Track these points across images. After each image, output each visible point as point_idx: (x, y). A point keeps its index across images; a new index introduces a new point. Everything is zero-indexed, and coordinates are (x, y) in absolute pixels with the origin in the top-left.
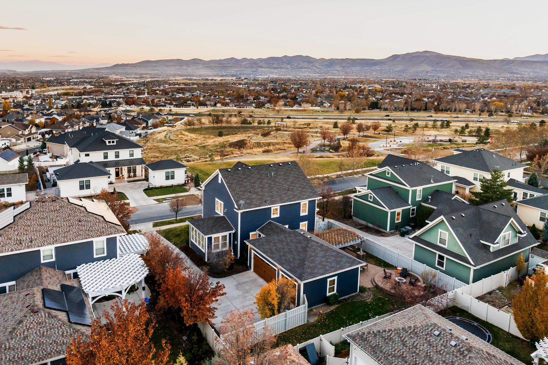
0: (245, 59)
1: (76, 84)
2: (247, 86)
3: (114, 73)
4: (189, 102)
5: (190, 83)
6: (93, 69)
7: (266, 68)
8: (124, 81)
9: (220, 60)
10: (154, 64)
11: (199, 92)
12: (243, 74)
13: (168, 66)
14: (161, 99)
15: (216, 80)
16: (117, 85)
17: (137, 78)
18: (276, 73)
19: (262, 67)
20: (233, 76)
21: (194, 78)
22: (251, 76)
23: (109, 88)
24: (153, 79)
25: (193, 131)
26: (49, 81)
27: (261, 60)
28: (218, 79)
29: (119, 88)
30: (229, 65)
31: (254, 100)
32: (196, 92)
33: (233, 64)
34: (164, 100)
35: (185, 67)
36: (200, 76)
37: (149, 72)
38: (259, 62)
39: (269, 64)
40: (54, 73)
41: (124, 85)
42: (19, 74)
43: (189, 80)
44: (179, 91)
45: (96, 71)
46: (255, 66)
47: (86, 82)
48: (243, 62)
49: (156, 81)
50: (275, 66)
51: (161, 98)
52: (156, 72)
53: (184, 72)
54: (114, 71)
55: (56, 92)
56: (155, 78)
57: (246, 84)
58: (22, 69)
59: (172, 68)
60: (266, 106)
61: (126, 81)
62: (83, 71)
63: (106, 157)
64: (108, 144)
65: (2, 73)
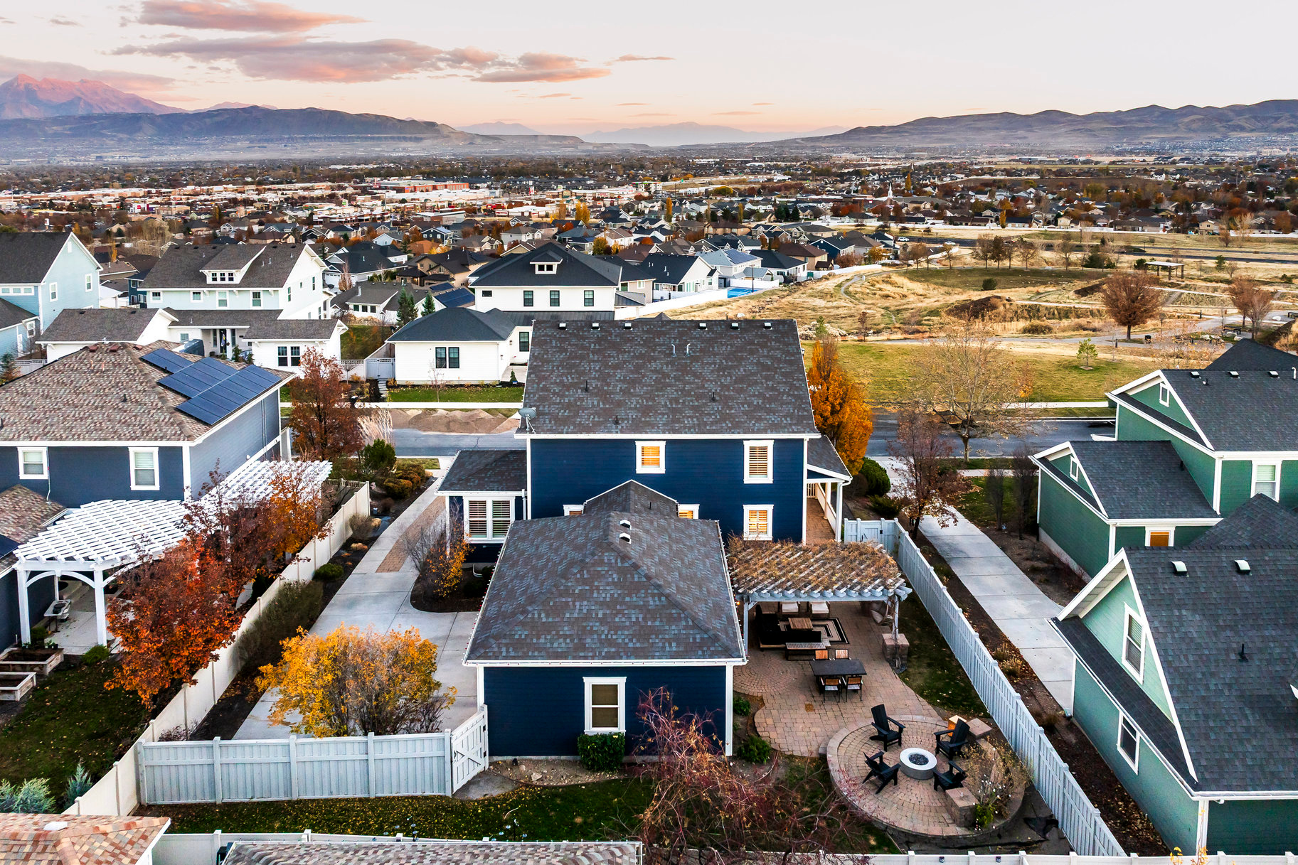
0: (1189, 110)
1: (755, 171)
2: (1178, 177)
3: (848, 148)
4: (988, 212)
5: (1022, 170)
6: (803, 139)
7: (1252, 131)
8: (863, 165)
9: (1119, 112)
10: (944, 127)
11: (1033, 190)
12: (1182, 149)
13: (980, 129)
14: (922, 206)
15: (1097, 163)
16: (842, 175)
17: (896, 159)
18: (1285, 143)
19: (1242, 129)
20: (1150, 153)
21: (1040, 158)
22: (1205, 153)
23: (820, 180)
24: (933, 162)
25: (923, 276)
26: (703, 166)
27: (1238, 110)
28: (1106, 160)
29: (842, 182)
30: (1142, 125)
31: (1176, 211)
32: (1025, 190)
33: (1156, 122)
34: (928, 206)
35: (1021, 133)
36: (1058, 153)
37: (931, 146)
38: (1231, 114)
39: (1265, 119)
40: (721, 149)
41: (858, 173)
42: (652, 153)
43: (1025, 162)
44: (981, 188)
45: (809, 144)
46: (1218, 125)
47: (777, 168)
48: (1186, 115)
49: (940, 164)
50: (1285, 124)
51: (921, 203)
52: (947, 145)
53: (1021, 144)
54: (850, 143)
55: (703, 189)
56: (939, 158)
57: (1179, 171)
58: (659, 143)
59: (990, 135)
60: (1203, 226)
61: (869, 165)
62: (782, 144)
63: (528, 301)
64: (537, 272)
65: (622, 151)
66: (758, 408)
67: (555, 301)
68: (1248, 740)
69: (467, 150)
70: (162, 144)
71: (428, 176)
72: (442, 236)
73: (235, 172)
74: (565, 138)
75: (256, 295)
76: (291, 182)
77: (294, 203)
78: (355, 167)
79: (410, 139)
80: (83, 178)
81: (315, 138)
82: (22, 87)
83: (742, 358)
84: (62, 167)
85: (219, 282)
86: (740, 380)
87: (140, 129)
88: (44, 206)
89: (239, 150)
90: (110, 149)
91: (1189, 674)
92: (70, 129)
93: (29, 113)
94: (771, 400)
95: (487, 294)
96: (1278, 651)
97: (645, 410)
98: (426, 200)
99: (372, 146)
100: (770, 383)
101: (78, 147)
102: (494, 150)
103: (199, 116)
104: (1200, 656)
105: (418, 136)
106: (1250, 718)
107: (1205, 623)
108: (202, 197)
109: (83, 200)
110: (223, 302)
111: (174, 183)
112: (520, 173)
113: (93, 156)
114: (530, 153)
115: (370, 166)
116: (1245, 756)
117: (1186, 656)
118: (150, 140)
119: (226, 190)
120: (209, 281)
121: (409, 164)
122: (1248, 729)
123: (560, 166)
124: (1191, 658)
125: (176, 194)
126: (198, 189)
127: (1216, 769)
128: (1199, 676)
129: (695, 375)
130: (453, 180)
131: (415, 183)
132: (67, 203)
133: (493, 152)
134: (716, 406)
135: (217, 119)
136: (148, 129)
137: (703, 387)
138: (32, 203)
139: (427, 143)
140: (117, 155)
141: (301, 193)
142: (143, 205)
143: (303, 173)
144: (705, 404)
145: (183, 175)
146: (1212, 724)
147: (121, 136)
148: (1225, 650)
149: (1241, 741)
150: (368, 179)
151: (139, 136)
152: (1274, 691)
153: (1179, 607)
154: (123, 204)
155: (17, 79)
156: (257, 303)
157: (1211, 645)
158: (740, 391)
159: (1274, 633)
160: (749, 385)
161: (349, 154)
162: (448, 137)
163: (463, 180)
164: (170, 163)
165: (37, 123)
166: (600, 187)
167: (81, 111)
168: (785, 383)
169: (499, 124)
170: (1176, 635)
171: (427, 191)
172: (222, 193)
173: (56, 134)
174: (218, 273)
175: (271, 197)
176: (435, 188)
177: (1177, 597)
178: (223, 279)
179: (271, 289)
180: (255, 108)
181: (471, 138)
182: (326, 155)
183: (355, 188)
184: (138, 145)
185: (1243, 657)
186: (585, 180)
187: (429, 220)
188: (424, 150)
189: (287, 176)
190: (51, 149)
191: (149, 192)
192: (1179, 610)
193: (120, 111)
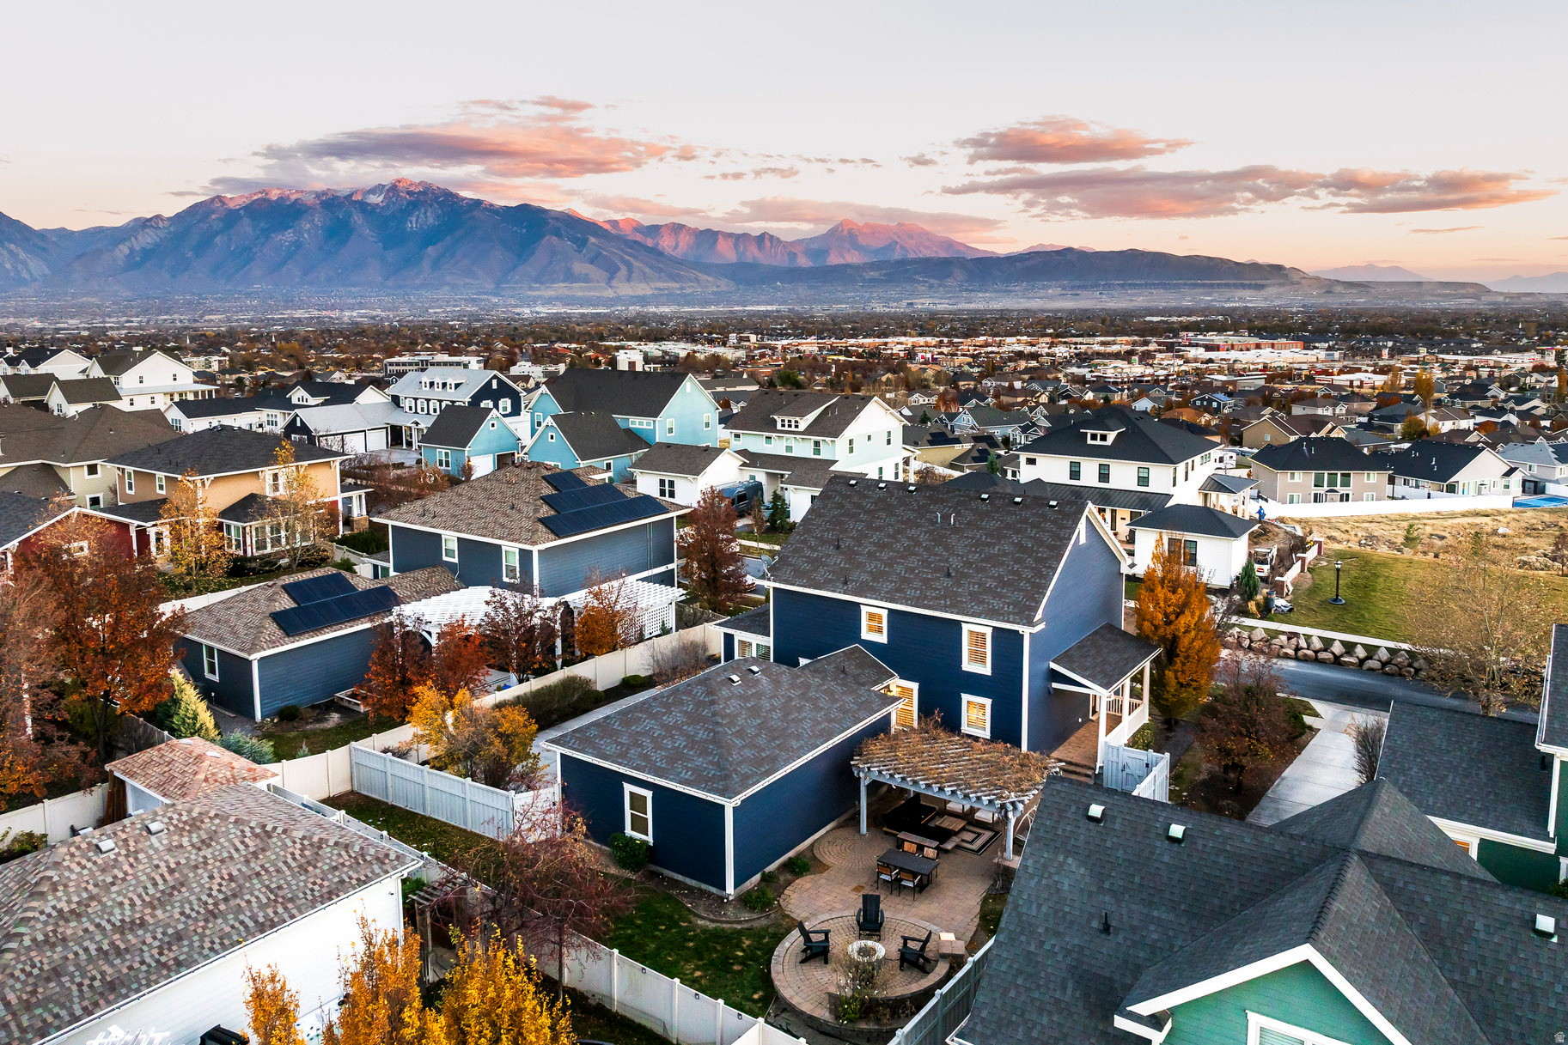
63: (1075, 474)
64: (1089, 441)
65: (1550, 304)
66: (989, 591)
67: (1104, 476)
68: (1050, 1013)
69: (1322, 301)
70: (972, 290)
71: (1255, 331)
72: (1219, 404)
73: (1040, 322)
74: (1463, 285)
75: (817, 444)
76: (1094, 336)
77: (1083, 359)
78: (1174, 319)
79: (1250, 287)
80: (889, 325)
81: (1135, 285)
82: (845, 233)
83: (1005, 536)
84: (875, 313)
85: (786, 428)
86: (987, 559)
87: (949, 275)
88: (840, 353)
89: (1051, 298)
90: (920, 296)
91: (1030, 925)
92: (885, 275)
93: (853, 258)
94: (1005, 584)
95: (1031, 462)
96: (1155, 936)
97: (877, 576)
98: (1235, 361)
99: (1202, 294)
100: (1016, 567)
101: (892, 293)
102: (1361, 301)
103: (1011, 260)
104: (1057, 911)
105: (1263, 282)
106: (1069, 992)
107: (1087, 879)
108: (990, 349)
109: (877, 348)
110: (789, 449)
111: (971, 333)
112: (1380, 329)
113: (905, 302)
114: (1409, 305)
115: (1193, 319)
116: (1034, 1027)
117: (1040, 906)
118: (960, 286)
119: (1019, 342)
120: (779, 427)
121: (1242, 317)
122: (1058, 1001)
123: (1444, 321)
124: (1044, 909)
125: (967, 345)
126: (990, 340)
127: (993, 1026)
128: (1040, 930)
129: (947, 548)
130: (1287, 338)
131: (1234, 340)
132: (861, 350)
133: (1358, 303)
134: (948, 582)
135: (1027, 263)
136: (959, 274)
137: (947, 561)
138: (833, 350)
139: (1271, 291)
140: (926, 302)
141: (1097, 348)
142: (929, 355)
143: (1112, 324)
144: (938, 578)
145: (983, 325)
146: (1020, 982)
147: (932, 281)
148: (1090, 914)
149: (1041, 1010)
150: (1183, 334)
151: (949, 282)
152: (1117, 977)
153: (1068, 854)
154: (911, 354)
155: (841, 224)
156: (817, 452)
157: (1077, 904)
158: (979, 570)
159: (1164, 916)
160: (994, 566)
161: (1174, 304)
162: (1299, 283)
163: (1298, 338)
164: (977, 311)
165: (857, 268)
166: (1489, 352)
167: (897, 256)
168: (1032, 569)
169: (1370, 267)
170: (1044, 882)
171: (1248, 350)
172: (1013, 344)
173: (872, 280)
174: (786, 419)
175: (1061, 351)
176: (1258, 346)
177: (1072, 841)
178: (790, 426)
179: (827, 439)
180: (1070, 250)
181: (1328, 285)
182: (1145, 304)
183: (1159, 344)
184: (948, 292)
185: (1106, 929)
186: (1470, 342)
187: (1219, 384)
188: (1266, 299)
189: (1091, 328)
190: (867, 295)
191: (941, 342)
192: (1066, 858)
193: (933, 255)
